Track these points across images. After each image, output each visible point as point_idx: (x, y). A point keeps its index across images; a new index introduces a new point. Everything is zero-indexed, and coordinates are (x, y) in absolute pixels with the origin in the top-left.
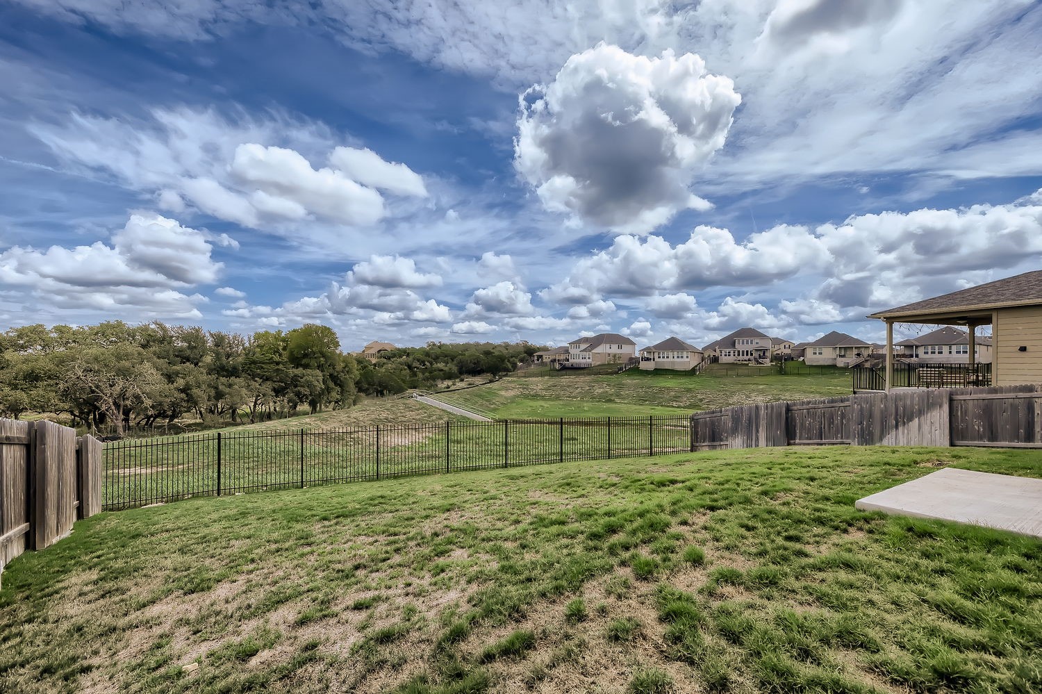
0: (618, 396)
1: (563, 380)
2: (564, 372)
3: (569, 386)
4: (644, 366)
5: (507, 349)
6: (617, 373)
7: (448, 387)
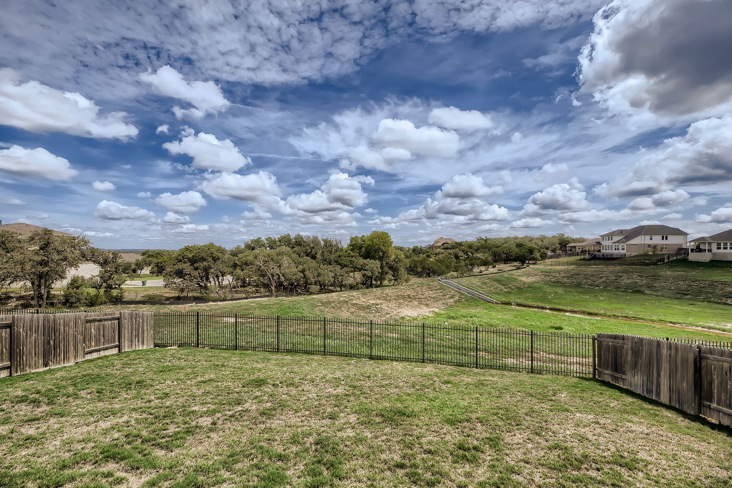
0: (650, 287)
1: (589, 269)
2: (593, 262)
3: (592, 275)
4: (693, 257)
5: (542, 241)
6: (655, 264)
7: (481, 272)
